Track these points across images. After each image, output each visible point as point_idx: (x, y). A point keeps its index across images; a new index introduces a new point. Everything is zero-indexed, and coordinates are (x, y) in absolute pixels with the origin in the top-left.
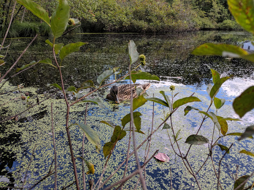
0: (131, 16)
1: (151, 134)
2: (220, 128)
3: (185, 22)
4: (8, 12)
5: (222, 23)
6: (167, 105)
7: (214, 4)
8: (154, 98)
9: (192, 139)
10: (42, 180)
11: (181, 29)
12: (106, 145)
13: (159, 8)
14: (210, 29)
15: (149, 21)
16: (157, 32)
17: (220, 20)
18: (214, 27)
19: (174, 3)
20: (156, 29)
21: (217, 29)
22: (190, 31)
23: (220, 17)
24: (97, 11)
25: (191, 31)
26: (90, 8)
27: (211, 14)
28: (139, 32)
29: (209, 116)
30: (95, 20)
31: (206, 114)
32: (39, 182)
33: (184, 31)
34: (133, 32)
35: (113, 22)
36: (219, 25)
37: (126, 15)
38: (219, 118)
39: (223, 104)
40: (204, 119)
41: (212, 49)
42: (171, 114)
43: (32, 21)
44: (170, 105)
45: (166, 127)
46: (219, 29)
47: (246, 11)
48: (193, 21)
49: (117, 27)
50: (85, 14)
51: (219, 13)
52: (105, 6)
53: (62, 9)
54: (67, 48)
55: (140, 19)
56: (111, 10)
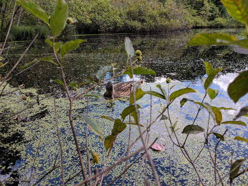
0: (125, 16)
1: (150, 125)
2: (215, 117)
3: (178, 21)
4: (4, 16)
5: (214, 21)
6: (164, 97)
7: (205, 2)
8: (151, 91)
9: (188, 129)
10: (47, 174)
11: (174, 28)
12: (107, 138)
13: (152, 8)
14: (201, 27)
15: (143, 21)
16: (151, 32)
17: (212, 18)
18: (206, 25)
19: (166, 3)
20: (150, 29)
21: (209, 27)
22: (182, 30)
23: (212, 15)
24: (91, 12)
25: (184, 30)
26: (85, 10)
27: (203, 12)
28: (133, 32)
29: (204, 107)
30: (90, 22)
31: (201, 104)
32: (44, 177)
33: (177, 30)
34: (127, 32)
35: (107, 23)
36: (211, 23)
37: (120, 15)
38: (213, 108)
39: (217, 94)
40: (199, 110)
41: (207, 39)
42: (168, 106)
43: (28, 24)
44: (167, 97)
45: (164, 118)
46: (211, 27)
47: (237, 3)
48: (185, 20)
49: (111, 28)
50: (80, 16)
51: (210, 11)
52: (99, 8)
53: (60, 8)
54: (67, 46)
55: (134, 20)
56: (106, 12)
